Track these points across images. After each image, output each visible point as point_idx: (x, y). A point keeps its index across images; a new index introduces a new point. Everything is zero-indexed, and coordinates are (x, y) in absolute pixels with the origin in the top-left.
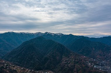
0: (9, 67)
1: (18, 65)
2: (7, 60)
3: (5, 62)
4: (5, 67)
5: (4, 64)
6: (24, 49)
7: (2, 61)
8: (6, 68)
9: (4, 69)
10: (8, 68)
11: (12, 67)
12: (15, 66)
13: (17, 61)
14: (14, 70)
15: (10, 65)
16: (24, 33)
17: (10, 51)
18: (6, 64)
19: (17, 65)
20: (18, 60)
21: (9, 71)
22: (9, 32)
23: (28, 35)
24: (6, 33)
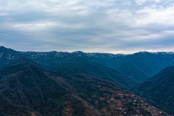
0: (140, 106)
1: (154, 106)
2: (138, 94)
3: (135, 97)
4: (134, 104)
5: (133, 99)
6: (165, 80)
7: (131, 94)
8: (136, 106)
9: (133, 107)
10: (138, 106)
11: (145, 107)
12: (149, 106)
13: (152, 99)
14: (147, 112)
15: (141, 103)
16: (164, 53)
17: (141, 82)
18: (136, 99)
19: (152, 104)
20: (154, 98)
21: (140, 112)
22: (140, 52)
23: (172, 57)
24: (136, 54)
